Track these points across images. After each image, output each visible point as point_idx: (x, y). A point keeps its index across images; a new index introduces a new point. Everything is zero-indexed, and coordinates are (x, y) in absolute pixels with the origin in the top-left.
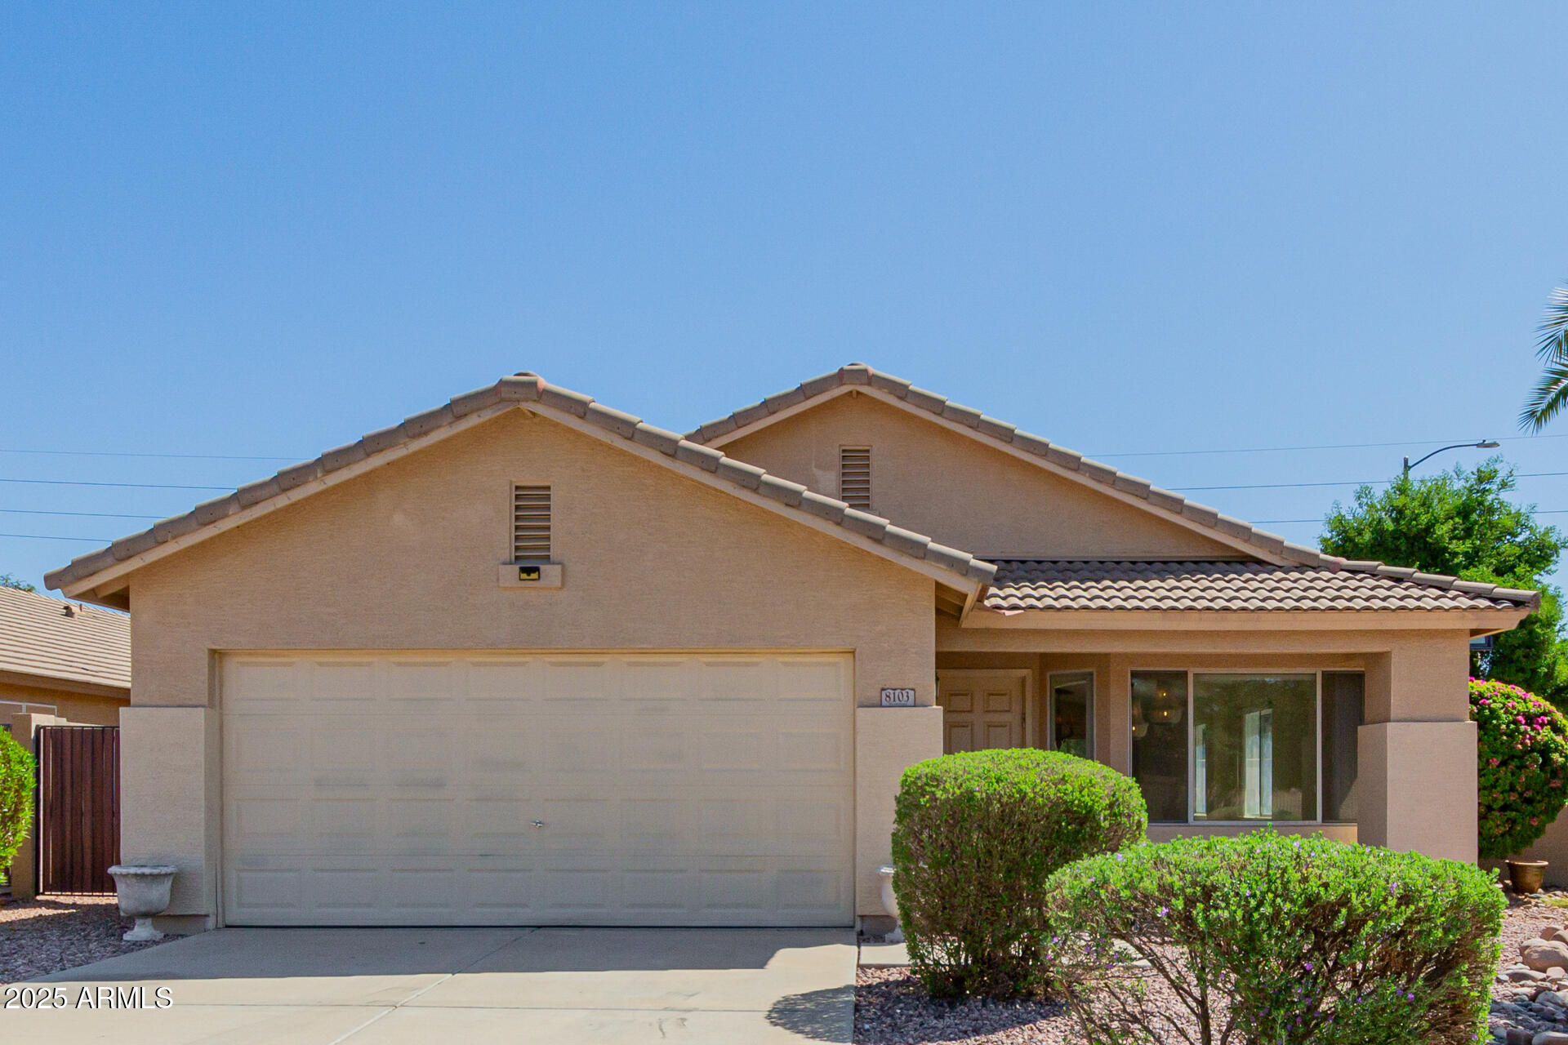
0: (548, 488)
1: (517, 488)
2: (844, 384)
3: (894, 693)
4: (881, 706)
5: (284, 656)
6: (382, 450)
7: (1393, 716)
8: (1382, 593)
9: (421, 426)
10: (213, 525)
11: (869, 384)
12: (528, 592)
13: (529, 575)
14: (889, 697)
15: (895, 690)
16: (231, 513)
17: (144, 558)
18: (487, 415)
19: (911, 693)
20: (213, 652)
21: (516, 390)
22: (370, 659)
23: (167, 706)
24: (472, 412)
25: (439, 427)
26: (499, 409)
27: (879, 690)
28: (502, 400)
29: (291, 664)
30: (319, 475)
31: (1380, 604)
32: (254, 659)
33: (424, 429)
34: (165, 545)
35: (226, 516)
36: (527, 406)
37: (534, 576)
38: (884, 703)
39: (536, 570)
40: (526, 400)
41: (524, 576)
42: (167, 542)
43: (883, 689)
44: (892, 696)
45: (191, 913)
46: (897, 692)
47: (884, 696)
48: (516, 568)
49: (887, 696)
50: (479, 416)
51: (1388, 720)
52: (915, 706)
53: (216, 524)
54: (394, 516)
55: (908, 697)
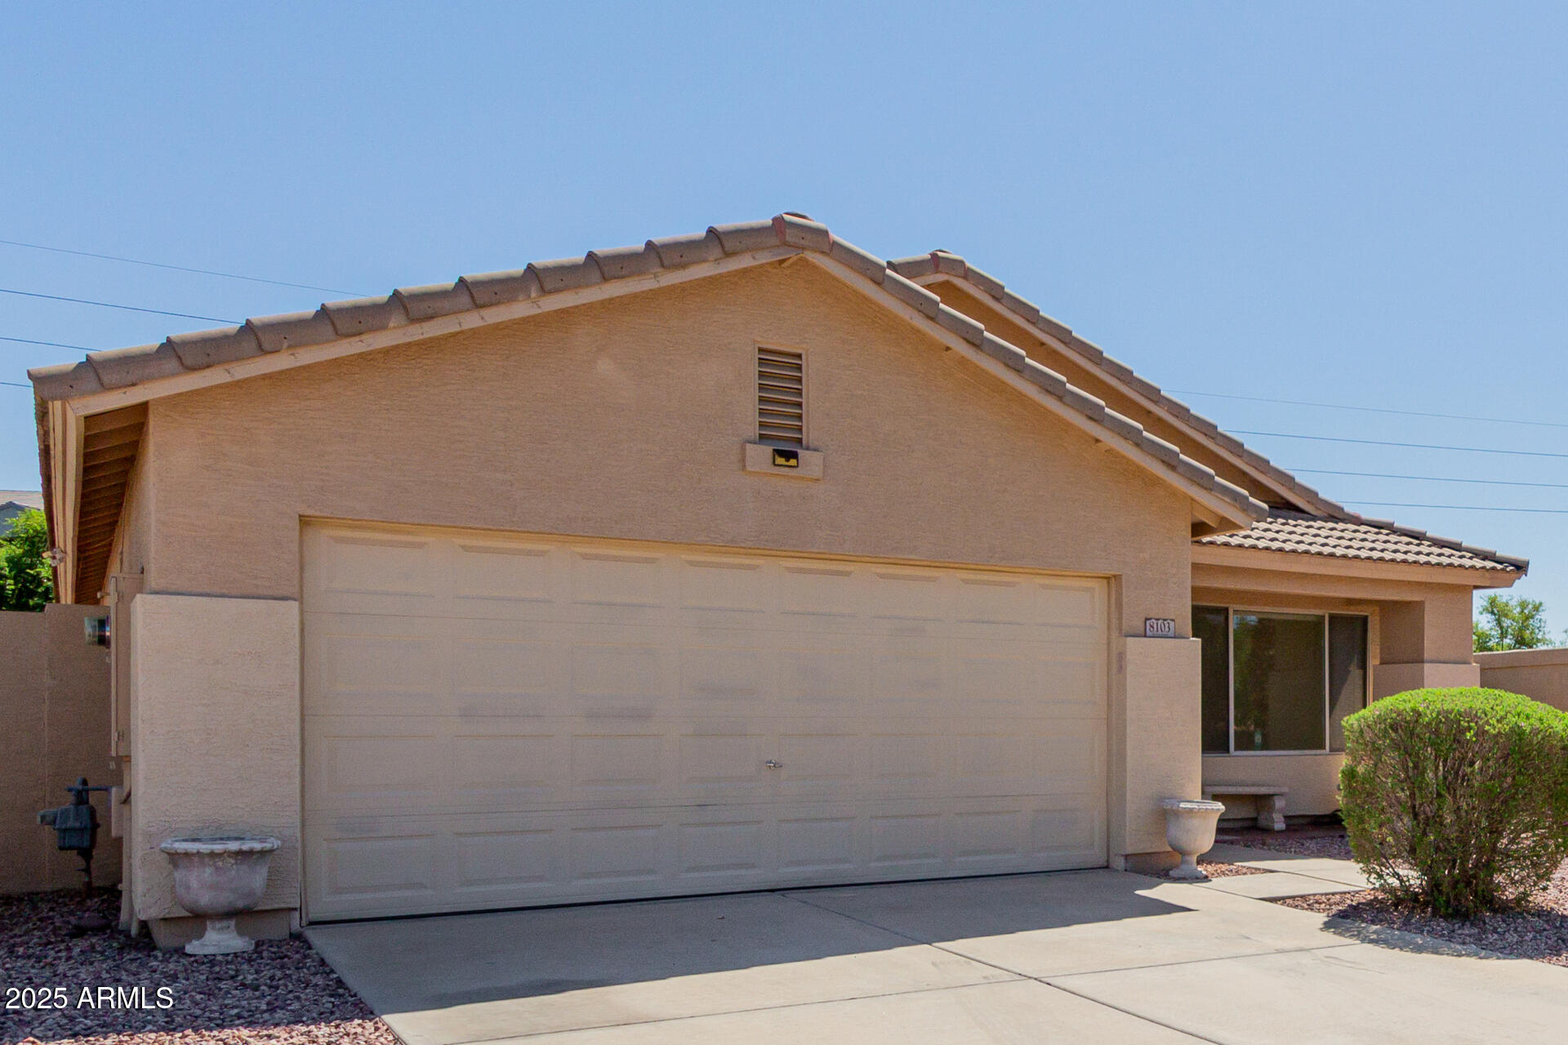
0: (799, 356)
1: (761, 350)
2: (940, 272)
3: (1157, 624)
4: (1145, 636)
5: (409, 533)
6: (623, 277)
7: (1426, 656)
8: (1403, 548)
9: (681, 257)
10: (357, 338)
11: (965, 277)
12: (784, 481)
13: (788, 460)
14: (1152, 627)
15: (1158, 620)
16: (391, 325)
17: (232, 371)
18: (764, 258)
19: (1172, 624)
20: (305, 521)
21: (804, 235)
22: (546, 547)
23: (223, 596)
24: (748, 250)
25: (705, 261)
26: (780, 254)
27: (1144, 620)
28: (786, 244)
29: (420, 545)
30: (533, 295)
31: (1403, 557)
32: (358, 534)
33: (684, 259)
34: (277, 355)
35: (384, 328)
36: (813, 257)
37: (793, 462)
38: (1148, 633)
39: (794, 455)
40: (814, 250)
41: (780, 460)
42: (279, 351)
43: (1147, 619)
44: (1155, 627)
45: (276, 906)
46: (1160, 622)
47: (1148, 626)
48: (767, 450)
49: (1151, 626)
50: (754, 258)
51: (1422, 662)
52: (1174, 637)
53: (363, 337)
54: (599, 362)
55: (1169, 627)
